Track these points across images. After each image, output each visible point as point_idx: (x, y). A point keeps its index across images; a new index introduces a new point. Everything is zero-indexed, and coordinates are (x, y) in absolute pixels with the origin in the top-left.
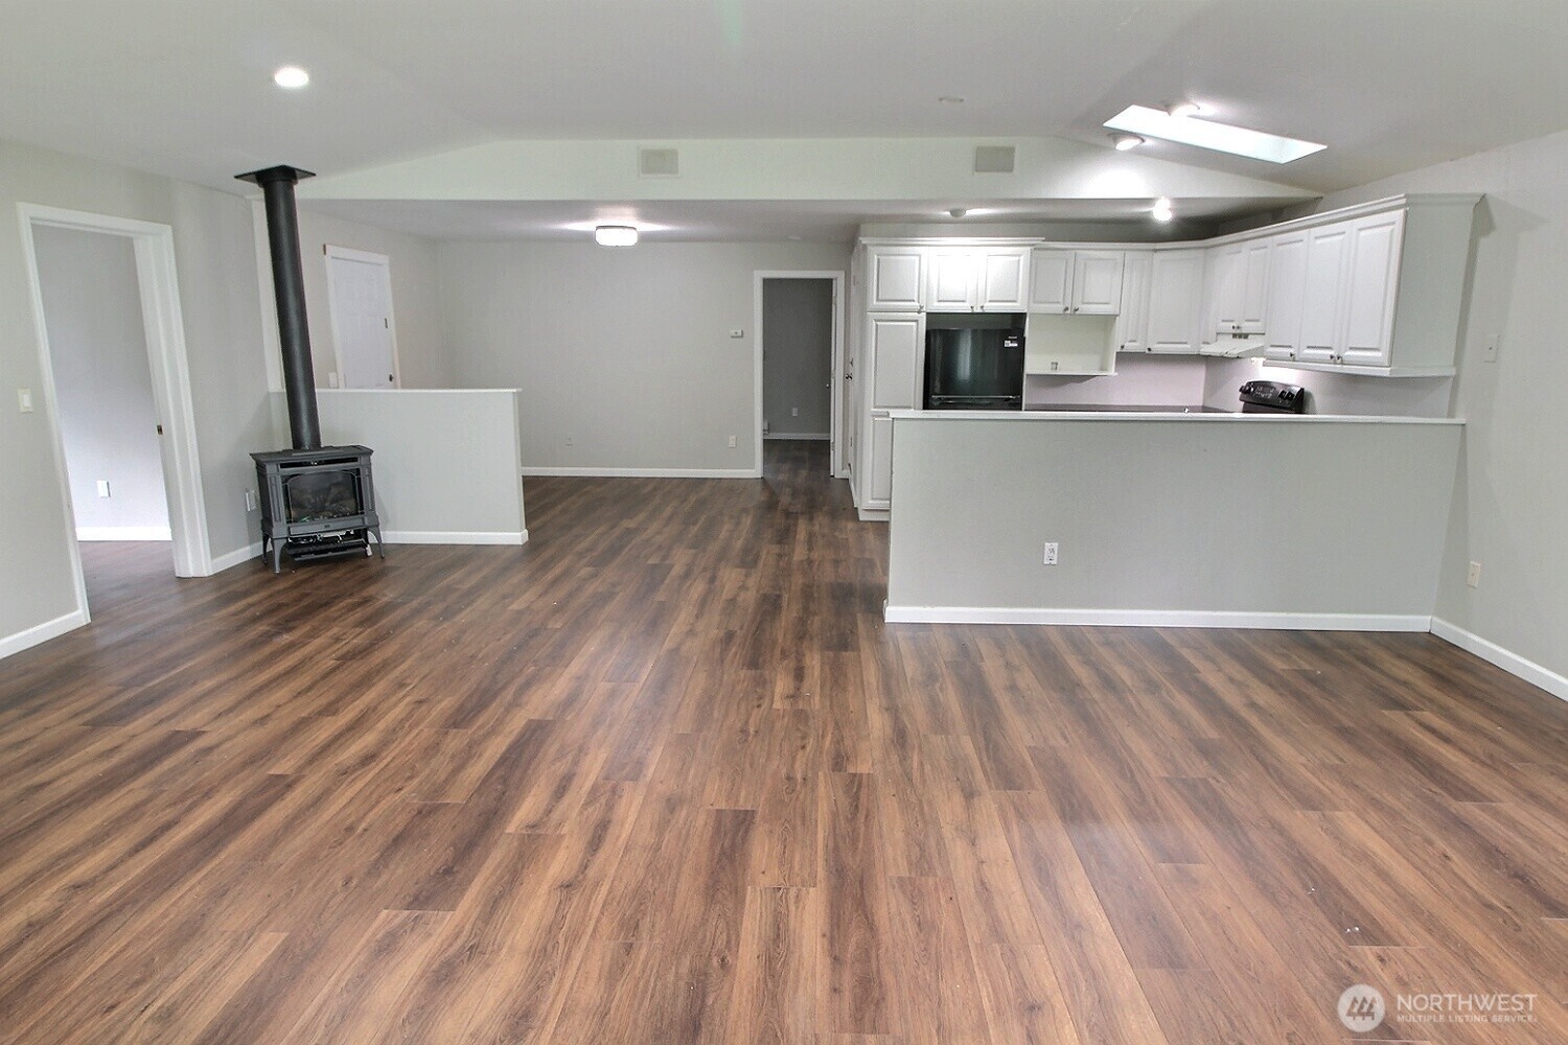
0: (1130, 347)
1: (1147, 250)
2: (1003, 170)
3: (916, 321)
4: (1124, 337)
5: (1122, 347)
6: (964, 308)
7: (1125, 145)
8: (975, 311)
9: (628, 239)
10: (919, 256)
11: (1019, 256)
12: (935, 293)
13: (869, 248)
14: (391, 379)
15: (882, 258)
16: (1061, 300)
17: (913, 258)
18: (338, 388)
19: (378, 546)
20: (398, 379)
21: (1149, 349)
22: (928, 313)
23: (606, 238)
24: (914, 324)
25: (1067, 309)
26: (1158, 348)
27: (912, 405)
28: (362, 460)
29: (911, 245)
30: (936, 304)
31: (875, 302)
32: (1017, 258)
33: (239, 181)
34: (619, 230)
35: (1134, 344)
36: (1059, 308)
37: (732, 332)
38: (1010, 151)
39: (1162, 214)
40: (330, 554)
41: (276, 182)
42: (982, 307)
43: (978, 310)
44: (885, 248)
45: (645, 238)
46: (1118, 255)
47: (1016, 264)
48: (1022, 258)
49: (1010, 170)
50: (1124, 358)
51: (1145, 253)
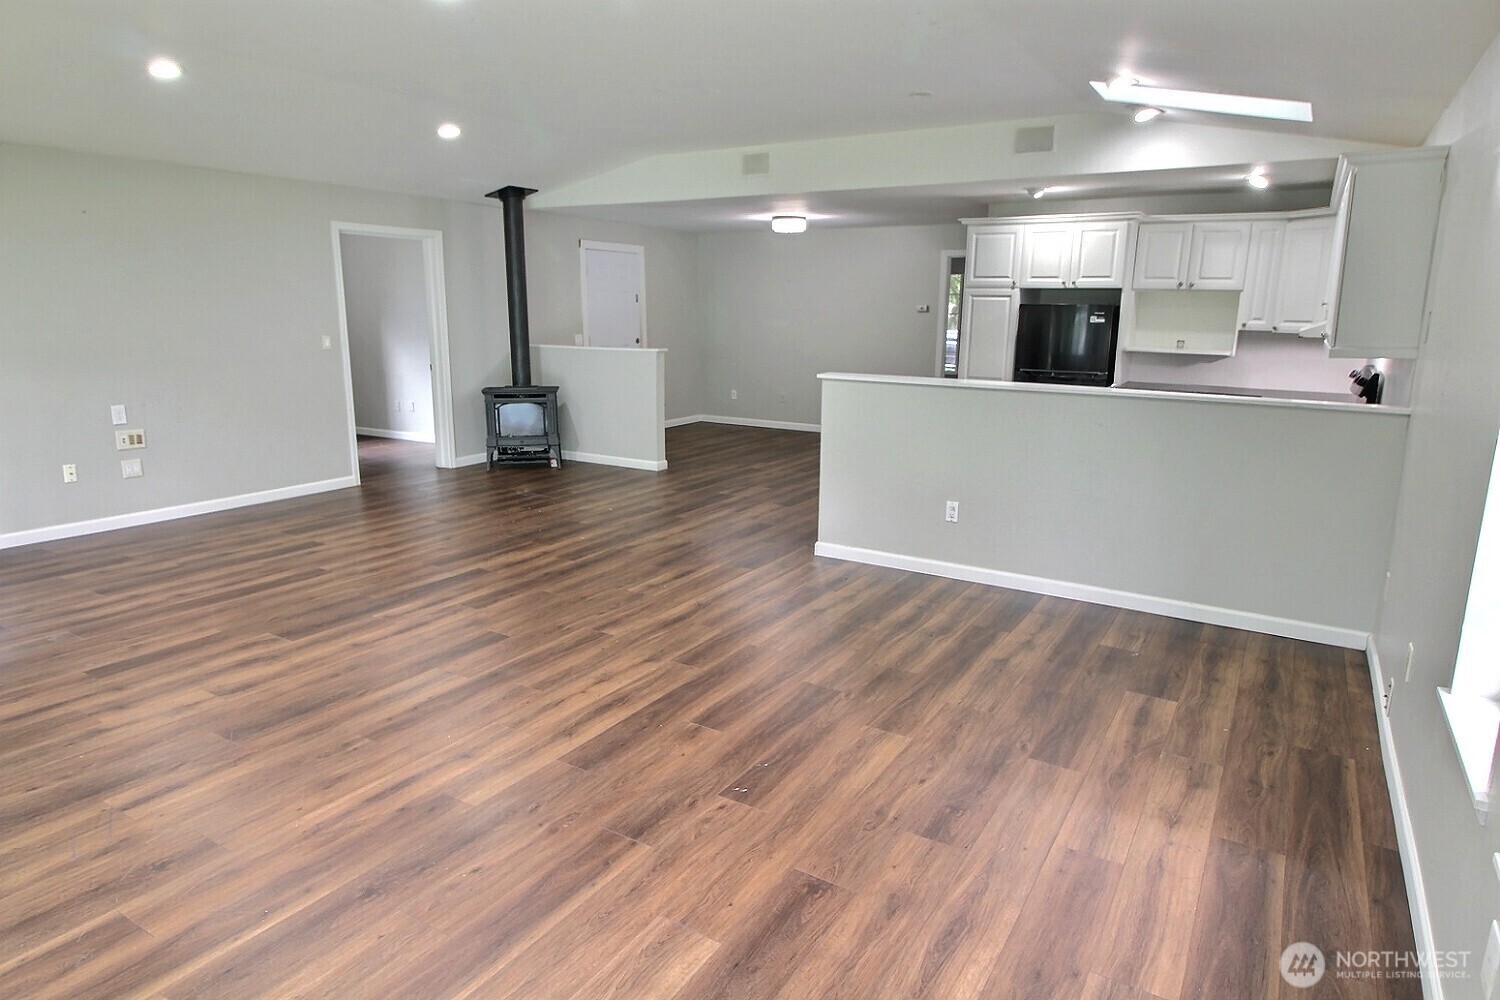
0: (1254, 325)
1: (1280, 220)
2: (1042, 149)
3: (1010, 296)
4: (1250, 316)
5: (1244, 325)
6: (1056, 283)
7: (1142, 117)
8: (1067, 286)
9: (799, 227)
10: (1015, 233)
11: (1116, 230)
12: (1029, 269)
13: (969, 228)
14: (638, 341)
15: (980, 237)
16: (1176, 276)
17: (1008, 236)
18: (583, 345)
19: (562, 462)
20: (645, 340)
21: (1275, 328)
22: (1021, 289)
23: (779, 227)
24: (1008, 299)
25: (1181, 284)
26: (1285, 327)
27: (1003, 377)
28: (550, 397)
29: (1009, 224)
30: (1030, 280)
31: (972, 279)
32: (1113, 233)
33: (488, 198)
34: (791, 220)
35: (1260, 322)
36: (1173, 284)
37: (919, 307)
38: (1048, 131)
39: (1258, 180)
40: (524, 462)
41: (512, 197)
42: (1074, 283)
43: (1070, 286)
44: (987, 227)
45: (812, 225)
46: (1244, 227)
47: (1111, 239)
48: (1118, 233)
49: (1049, 148)
50: (1247, 337)
51: (1278, 222)
